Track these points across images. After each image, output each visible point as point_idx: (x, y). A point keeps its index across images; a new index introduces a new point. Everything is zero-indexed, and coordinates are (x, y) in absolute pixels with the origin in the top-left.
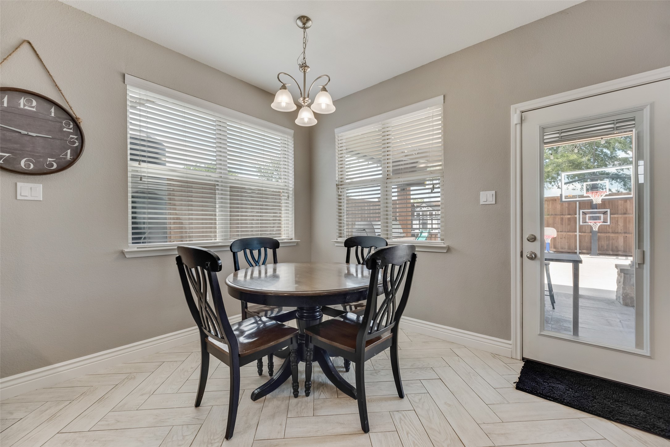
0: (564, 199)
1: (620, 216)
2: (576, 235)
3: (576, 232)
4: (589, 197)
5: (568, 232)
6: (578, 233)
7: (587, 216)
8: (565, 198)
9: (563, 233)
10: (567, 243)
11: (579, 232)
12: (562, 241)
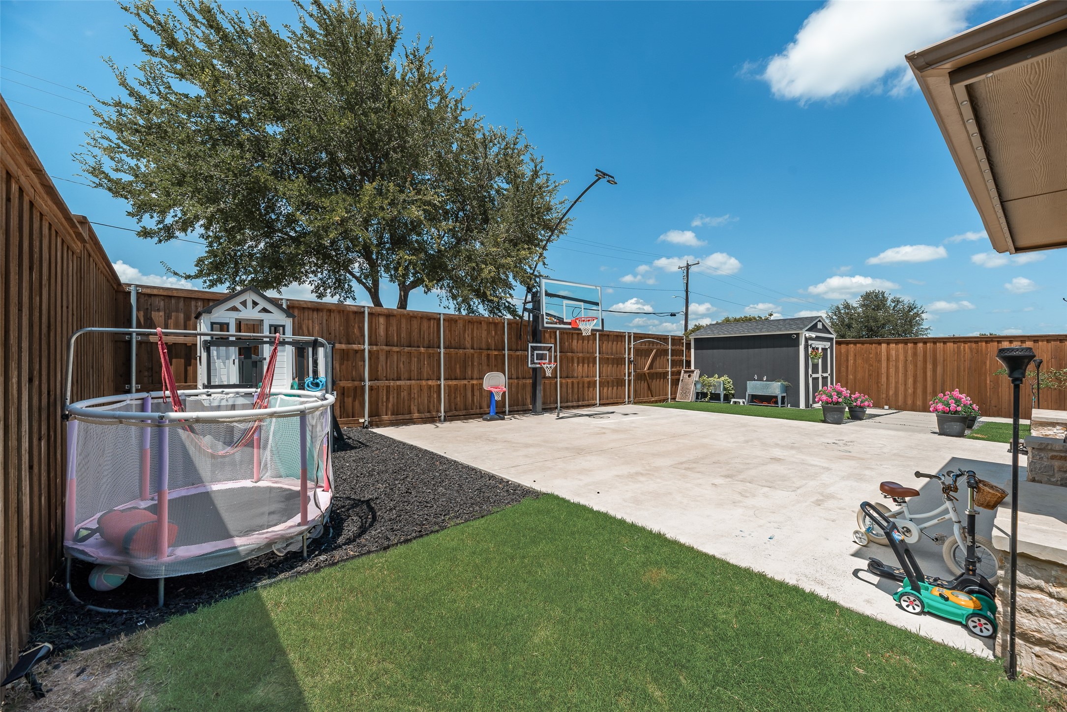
7: (535, 352)
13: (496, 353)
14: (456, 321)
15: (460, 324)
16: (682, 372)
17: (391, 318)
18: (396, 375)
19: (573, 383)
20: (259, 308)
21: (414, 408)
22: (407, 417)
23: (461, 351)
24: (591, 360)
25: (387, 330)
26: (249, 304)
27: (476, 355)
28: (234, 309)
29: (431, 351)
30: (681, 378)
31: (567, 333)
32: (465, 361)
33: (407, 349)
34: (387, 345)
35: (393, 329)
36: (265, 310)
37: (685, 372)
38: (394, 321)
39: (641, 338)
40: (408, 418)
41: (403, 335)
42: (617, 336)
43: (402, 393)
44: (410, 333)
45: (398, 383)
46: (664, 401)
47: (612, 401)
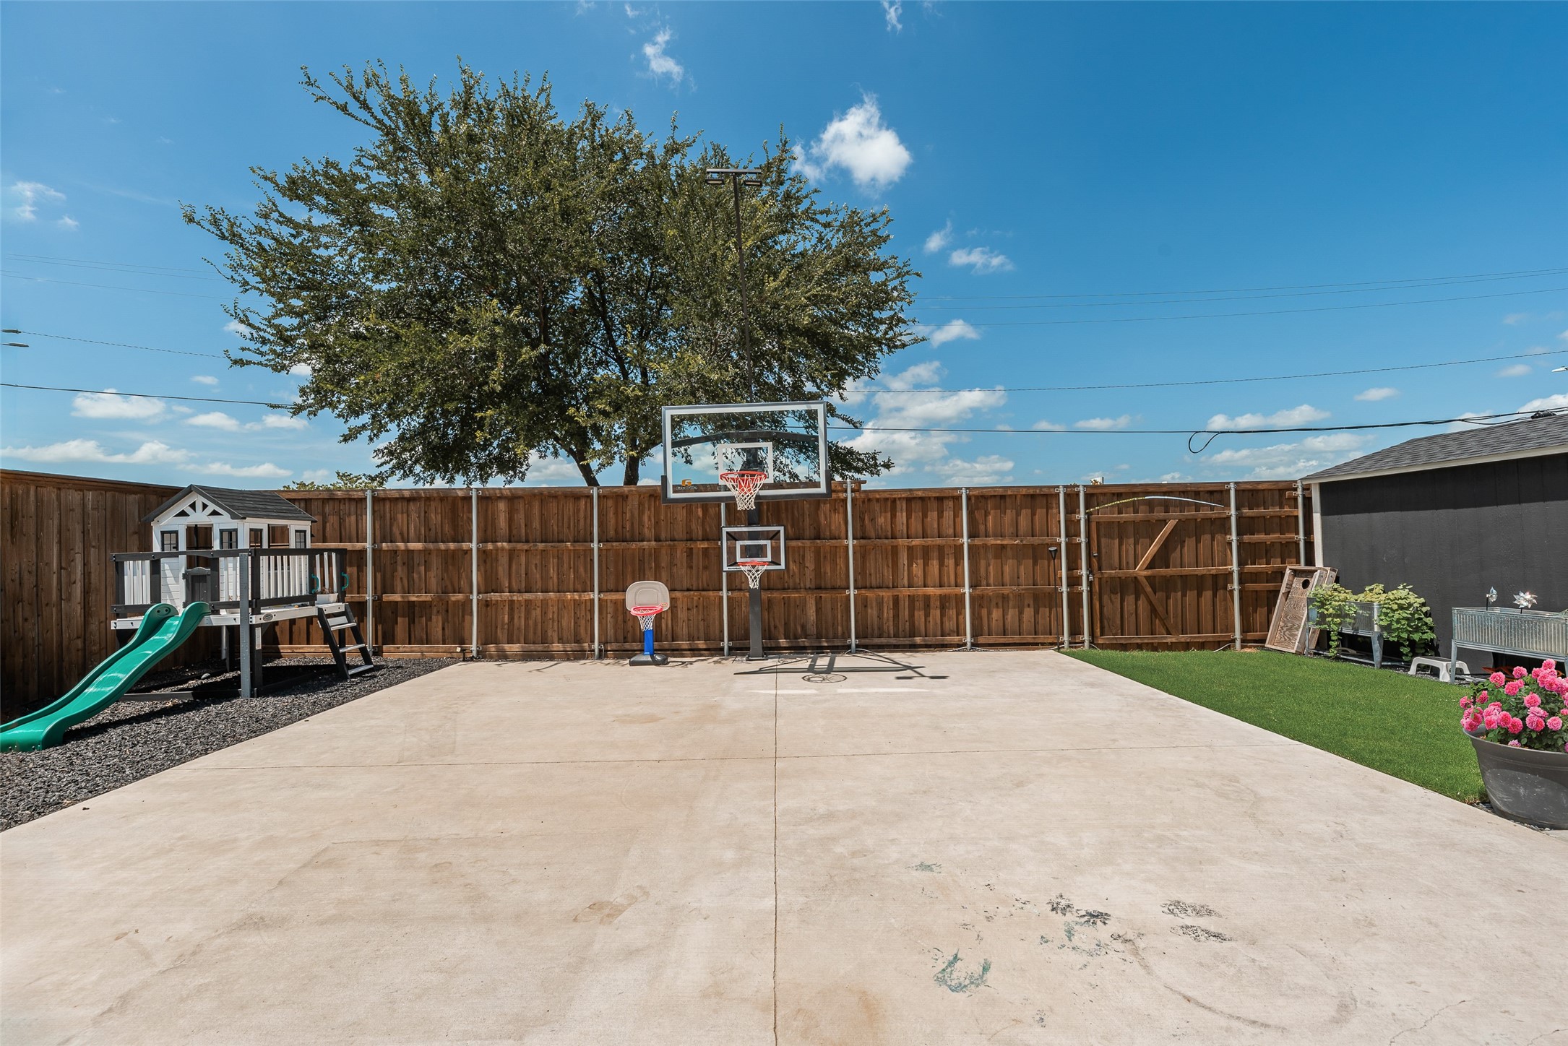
0: (671, 495)
1: (807, 543)
2: (721, 598)
3: (722, 590)
4: (726, 489)
5: (703, 590)
6: (724, 594)
7: (739, 544)
8: (675, 492)
9: (692, 593)
10: (701, 623)
11: (728, 590)
12: (691, 618)
13: (705, 545)
14: (627, 497)
15: (633, 503)
16: (1288, 572)
17: (516, 501)
18: (523, 585)
19: (896, 600)
20: (209, 510)
21: (552, 634)
22: (539, 647)
23: (634, 545)
24: (948, 551)
25: (511, 521)
26: (199, 506)
27: (664, 552)
28: (183, 514)
29: (579, 546)
30: (1283, 590)
31: (878, 500)
32: (641, 561)
33: (541, 546)
34: (510, 541)
35: (520, 517)
36: (215, 513)
37: (1296, 573)
38: (521, 506)
39: (1119, 496)
40: (540, 649)
41: (536, 524)
42: (1033, 497)
43: (533, 612)
44: (544, 522)
45: (527, 596)
46: (1217, 644)
47: (1016, 638)
